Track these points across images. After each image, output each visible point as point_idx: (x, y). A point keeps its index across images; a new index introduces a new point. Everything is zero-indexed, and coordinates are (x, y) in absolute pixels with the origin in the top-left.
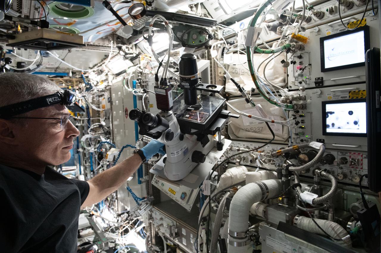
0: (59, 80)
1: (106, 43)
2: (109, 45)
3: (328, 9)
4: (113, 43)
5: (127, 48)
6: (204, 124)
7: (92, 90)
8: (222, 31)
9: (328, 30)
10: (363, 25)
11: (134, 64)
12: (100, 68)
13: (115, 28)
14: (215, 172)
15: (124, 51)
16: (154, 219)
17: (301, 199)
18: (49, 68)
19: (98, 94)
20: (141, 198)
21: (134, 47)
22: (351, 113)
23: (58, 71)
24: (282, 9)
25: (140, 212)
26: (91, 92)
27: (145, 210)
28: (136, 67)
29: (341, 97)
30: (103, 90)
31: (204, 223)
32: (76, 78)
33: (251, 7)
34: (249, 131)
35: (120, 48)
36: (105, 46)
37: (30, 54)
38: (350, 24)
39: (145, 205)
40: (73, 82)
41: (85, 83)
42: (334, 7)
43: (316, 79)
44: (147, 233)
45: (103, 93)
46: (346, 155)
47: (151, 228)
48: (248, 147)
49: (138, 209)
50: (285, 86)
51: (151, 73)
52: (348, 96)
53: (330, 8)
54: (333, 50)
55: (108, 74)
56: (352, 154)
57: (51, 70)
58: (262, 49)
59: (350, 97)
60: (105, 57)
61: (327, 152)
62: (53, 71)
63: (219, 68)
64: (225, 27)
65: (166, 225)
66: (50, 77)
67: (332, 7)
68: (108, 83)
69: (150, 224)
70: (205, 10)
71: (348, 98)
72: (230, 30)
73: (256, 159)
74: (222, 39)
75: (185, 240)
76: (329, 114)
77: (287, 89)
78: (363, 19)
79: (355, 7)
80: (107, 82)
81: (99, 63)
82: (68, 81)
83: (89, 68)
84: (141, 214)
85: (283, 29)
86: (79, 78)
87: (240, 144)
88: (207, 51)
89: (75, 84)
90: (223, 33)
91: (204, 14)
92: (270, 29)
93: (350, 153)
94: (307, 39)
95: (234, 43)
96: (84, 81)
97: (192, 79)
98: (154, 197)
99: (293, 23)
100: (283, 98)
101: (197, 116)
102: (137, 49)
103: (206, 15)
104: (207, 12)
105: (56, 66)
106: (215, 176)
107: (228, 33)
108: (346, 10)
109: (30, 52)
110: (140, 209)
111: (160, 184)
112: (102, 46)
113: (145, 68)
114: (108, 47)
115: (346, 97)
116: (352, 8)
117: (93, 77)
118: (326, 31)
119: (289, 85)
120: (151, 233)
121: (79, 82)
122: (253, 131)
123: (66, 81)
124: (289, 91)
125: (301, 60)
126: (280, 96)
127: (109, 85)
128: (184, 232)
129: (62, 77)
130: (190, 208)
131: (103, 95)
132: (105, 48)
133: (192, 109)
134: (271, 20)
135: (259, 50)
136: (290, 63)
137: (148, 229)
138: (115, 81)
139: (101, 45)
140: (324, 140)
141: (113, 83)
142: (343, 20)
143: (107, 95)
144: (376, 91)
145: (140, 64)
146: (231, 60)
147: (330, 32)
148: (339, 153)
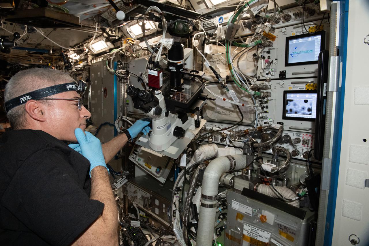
0: (39, 56)
1: (91, 24)
2: (94, 27)
3: (294, 14)
4: (98, 25)
5: (110, 30)
6: (187, 103)
7: (70, 68)
8: (203, 23)
9: (293, 31)
10: (321, 30)
11: (115, 46)
12: (81, 48)
13: (102, 11)
14: (189, 148)
15: (107, 33)
16: (129, 192)
17: (262, 168)
18: (30, 44)
19: (75, 73)
20: (117, 172)
21: (117, 30)
22: (306, 101)
23: (39, 47)
24: (258, 11)
25: (116, 185)
26: (70, 71)
27: (121, 183)
28: (118, 50)
29: (300, 88)
30: (81, 69)
31: (178, 192)
32: (56, 56)
33: (230, 4)
34: (221, 114)
35: (104, 30)
36: (90, 27)
37: (15, 29)
38: (311, 28)
39: (121, 179)
40: (52, 60)
41: (64, 61)
42: (299, 12)
43: (280, 71)
44: (121, 205)
45: (81, 72)
46: (300, 136)
47: (125, 200)
48: (219, 127)
49: (114, 183)
50: (255, 75)
51: (132, 56)
52: (305, 88)
53: (296, 13)
54: (296, 48)
55: (88, 54)
56: (305, 136)
57: (31, 47)
58: (238, 43)
59: (306, 88)
60: (88, 37)
61: (285, 133)
62: (34, 47)
63: (197, 56)
64: (205, 20)
65: (140, 196)
66: (30, 53)
67: (298, 12)
68: (88, 62)
69: (124, 196)
70: (189, 2)
71: (304, 89)
72: (210, 23)
73: (226, 138)
74: (202, 31)
75: (158, 210)
76: (289, 102)
77: (256, 79)
78: (320, 25)
79: (316, 14)
80: (86, 61)
81: (81, 43)
82: (47, 58)
83: (70, 47)
84: (116, 187)
85: (257, 27)
86: (58, 56)
87: (212, 125)
88: (188, 40)
89: (54, 61)
90: (204, 25)
91: (188, 6)
92: (245, 26)
93: (303, 134)
94: (276, 37)
95: (212, 35)
96: (64, 59)
97: (178, 64)
98: (129, 172)
99: (265, 23)
100: (252, 86)
101: (180, 97)
102: (120, 32)
103: (189, 7)
104: (190, 5)
105: (38, 42)
106: (190, 151)
107: (207, 26)
108: (309, 16)
109: (16, 27)
110: (116, 183)
111: (137, 159)
112: (87, 27)
113: (127, 51)
114: (93, 28)
115: (303, 88)
116: (313, 15)
117: (73, 56)
118: (292, 32)
119: (258, 75)
120: (125, 205)
121: (58, 60)
122: (224, 113)
123: (46, 58)
124: (258, 80)
125: (269, 55)
126: (250, 84)
127: (88, 65)
128: (157, 202)
129: (41, 54)
130: (163, 181)
131: (81, 74)
132: (90, 29)
133: (175, 90)
134: (247, 18)
135: (235, 43)
136: (260, 57)
137: (122, 202)
138: (94, 61)
139: (86, 25)
140: (283, 123)
141: (93, 63)
142: (305, 24)
143: (85, 74)
144: (324, 83)
145: (122, 47)
146: (211, 50)
147: (294, 33)
148: (295, 134)
